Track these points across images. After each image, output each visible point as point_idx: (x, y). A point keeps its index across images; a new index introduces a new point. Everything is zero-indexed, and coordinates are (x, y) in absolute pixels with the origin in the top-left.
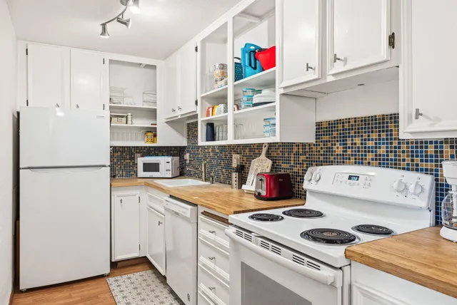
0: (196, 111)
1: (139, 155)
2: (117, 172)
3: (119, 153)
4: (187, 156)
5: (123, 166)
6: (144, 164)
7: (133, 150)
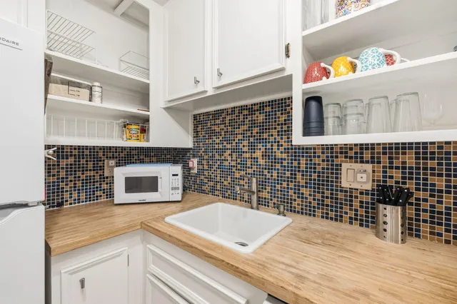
0: (282, 70)
1: (112, 162)
2: (66, 196)
3: (71, 160)
4: (194, 163)
5: (79, 184)
6: (127, 179)
7: (101, 154)
